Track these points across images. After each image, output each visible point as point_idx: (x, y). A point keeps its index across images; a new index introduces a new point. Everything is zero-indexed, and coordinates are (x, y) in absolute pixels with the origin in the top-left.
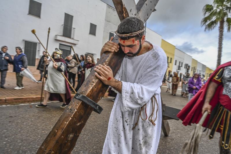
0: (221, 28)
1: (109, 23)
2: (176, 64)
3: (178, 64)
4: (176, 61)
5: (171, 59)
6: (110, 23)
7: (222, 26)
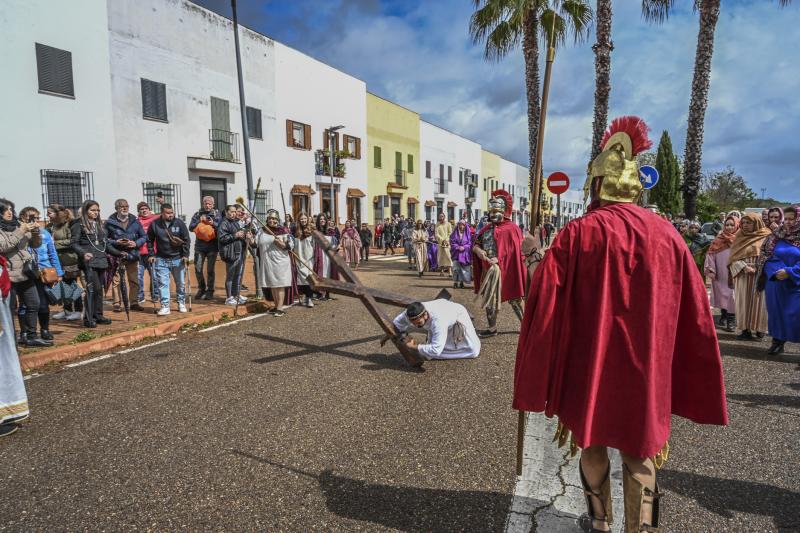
0: (531, 44)
1: (128, 41)
2: (428, 175)
3: (435, 173)
4: (428, 164)
5: (410, 158)
6: (135, 41)
7: (530, 38)
